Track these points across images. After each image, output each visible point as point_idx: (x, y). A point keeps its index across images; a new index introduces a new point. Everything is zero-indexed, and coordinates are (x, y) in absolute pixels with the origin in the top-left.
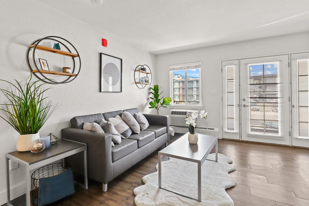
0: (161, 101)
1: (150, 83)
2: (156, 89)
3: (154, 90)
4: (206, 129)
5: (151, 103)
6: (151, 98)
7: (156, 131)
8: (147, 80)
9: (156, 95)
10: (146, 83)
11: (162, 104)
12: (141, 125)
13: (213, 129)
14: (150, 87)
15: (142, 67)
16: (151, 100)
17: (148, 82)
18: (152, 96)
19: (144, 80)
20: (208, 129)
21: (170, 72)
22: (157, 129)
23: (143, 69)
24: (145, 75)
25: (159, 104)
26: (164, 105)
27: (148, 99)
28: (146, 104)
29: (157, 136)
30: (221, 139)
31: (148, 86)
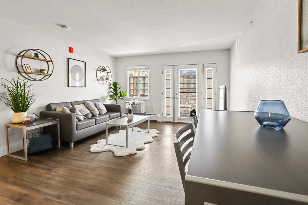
0: (119, 95)
1: (110, 80)
2: (115, 85)
3: (113, 85)
4: (152, 115)
5: (111, 96)
6: (111, 92)
7: (111, 115)
8: (107, 78)
9: (115, 90)
10: (107, 80)
11: (119, 97)
12: (100, 111)
13: (157, 115)
14: (110, 83)
15: (103, 68)
16: (111, 94)
17: (108, 79)
18: (112, 90)
19: (104, 78)
20: (154, 115)
21: (127, 72)
22: (112, 114)
23: (104, 70)
24: (106, 74)
25: (118, 96)
26: (121, 97)
27: (109, 93)
28: (107, 96)
29: (111, 118)
30: (162, 122)
31: (108, 82)
